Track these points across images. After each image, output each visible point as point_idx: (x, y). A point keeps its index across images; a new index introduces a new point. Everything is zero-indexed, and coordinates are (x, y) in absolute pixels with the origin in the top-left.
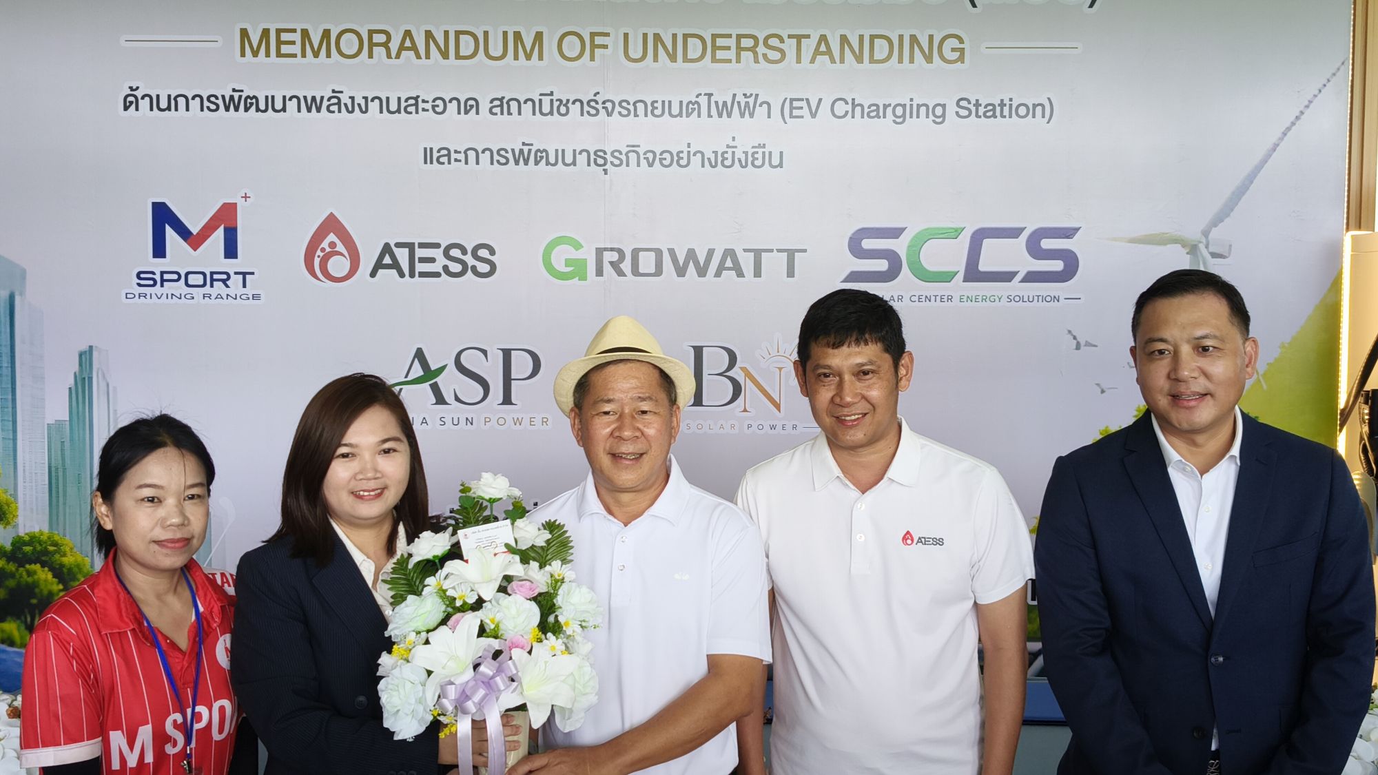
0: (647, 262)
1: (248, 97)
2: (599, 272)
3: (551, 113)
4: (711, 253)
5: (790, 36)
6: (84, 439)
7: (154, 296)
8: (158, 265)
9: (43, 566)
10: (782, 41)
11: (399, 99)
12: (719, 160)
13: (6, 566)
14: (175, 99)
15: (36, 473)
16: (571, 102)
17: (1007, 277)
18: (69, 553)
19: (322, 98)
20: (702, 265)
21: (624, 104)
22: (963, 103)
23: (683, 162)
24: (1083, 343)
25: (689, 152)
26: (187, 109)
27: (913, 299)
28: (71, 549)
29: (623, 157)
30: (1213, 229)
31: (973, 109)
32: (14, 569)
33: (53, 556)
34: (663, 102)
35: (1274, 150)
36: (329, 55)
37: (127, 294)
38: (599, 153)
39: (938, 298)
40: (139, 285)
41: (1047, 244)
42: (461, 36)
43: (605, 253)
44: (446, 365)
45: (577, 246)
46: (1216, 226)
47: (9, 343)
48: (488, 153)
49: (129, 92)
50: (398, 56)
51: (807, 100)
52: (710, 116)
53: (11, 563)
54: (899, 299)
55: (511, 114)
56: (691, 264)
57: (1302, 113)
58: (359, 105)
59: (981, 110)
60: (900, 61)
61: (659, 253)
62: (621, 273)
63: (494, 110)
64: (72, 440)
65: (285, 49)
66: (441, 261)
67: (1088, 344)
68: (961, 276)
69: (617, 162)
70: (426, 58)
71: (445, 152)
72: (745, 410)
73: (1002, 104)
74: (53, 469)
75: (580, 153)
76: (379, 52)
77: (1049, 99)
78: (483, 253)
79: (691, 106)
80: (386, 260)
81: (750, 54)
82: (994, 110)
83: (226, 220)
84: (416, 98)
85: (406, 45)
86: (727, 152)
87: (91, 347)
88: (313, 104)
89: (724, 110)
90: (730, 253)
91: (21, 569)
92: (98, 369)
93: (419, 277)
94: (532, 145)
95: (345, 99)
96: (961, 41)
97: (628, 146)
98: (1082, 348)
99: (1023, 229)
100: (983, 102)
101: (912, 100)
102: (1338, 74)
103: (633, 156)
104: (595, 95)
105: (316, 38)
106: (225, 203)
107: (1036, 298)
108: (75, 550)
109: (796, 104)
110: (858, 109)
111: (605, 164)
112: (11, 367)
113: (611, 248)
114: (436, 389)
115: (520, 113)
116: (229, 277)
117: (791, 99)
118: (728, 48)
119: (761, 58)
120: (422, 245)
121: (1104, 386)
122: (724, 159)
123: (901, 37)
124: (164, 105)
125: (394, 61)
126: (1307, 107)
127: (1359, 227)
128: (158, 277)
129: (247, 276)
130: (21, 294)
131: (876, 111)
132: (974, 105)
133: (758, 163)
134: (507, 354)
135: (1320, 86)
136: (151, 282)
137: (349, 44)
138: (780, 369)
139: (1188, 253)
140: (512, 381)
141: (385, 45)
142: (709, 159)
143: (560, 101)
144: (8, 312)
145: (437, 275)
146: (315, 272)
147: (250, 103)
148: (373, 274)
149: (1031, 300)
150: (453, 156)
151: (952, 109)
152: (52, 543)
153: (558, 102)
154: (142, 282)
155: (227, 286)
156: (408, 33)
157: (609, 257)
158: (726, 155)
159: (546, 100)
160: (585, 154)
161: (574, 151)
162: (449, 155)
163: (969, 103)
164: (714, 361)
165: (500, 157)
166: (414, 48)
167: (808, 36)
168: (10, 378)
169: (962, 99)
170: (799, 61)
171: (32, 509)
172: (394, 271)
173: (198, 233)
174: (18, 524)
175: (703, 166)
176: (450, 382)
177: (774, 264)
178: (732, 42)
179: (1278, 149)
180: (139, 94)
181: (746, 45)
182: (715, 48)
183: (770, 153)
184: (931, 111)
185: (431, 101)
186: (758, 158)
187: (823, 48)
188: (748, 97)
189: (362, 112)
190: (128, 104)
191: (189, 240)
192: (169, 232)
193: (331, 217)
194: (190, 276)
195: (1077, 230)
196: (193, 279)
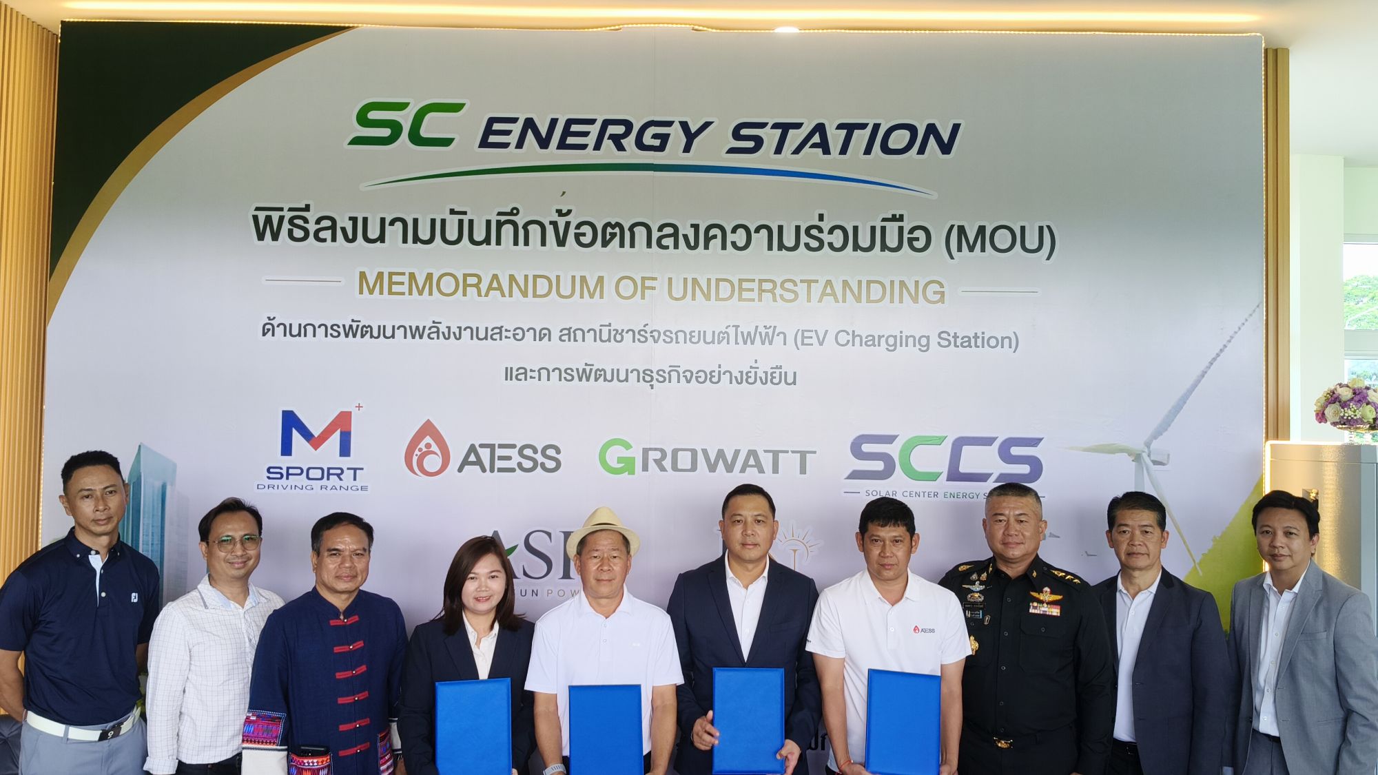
0: (684, 460)
1: (364, 326)
2: (645, 468)
3: (609, 340)
4: (737, 452)
5: (802, 281)
7: (280, 487)
8: (285, 462)
10: (796, 285)
11: (487, 328)
12: (744, 378)
14: (305, 327)
16: (625, 331)
17: (984, 477)
19: (424, 327)
20: (729, 463)
21: (668, 333)
22: (944, 335)
23: (715, 380)
25: (719, 372)
26: (314, 335)
27: (905, 494)
29: (667, 375)
30: (1154, 441)
31: (952, 340)
34: (699, 331)
35: (1203, 376)
36: (431, 294)
37: (258, 484)
38: (646, 372)
39: (926, 494)
40: (269, 478)
41: (1015, 451)
42: (538, 279)
43: (650, 452)
44: (517, 545)
45: (627, 446)
46: (1155, 438)
47: (160, 524)
48: (557, 372)
49: (267, 321)
50: (487, 295)
51: (816, 331)
52: (737, 343)
54: (893, 494)
55: (577, 341)
56: (721, 461)
57: (1225, 346)
58: (454, 333)
59: (959, 341)
60: (892, 301)
61: (694, 453)
62: (663, 469)
63: (563, 338)
65: (395, 288)
66: (517, 458)
68: (945, 476)
69: (661, 379)
70: (510, 297)
71: (523, 371)
73: (976, 337)
75: (632, 372)
76: (472, 291)
77: (1015, 333)
78: (551, 452)
79: (721, 335)
80: (472, 458)
81: (770, 295)
82: (969, 341)
83: (342, 426)
84: (500, 328)
85: (493, 286)
86: (750, 372)
88: (417, 332)
89: (748, 338)
90: (752, 453)
93: (498, 471)
94: (593, 365)
95: (443, 328)
96: (942, 286)
97: (670, 366)
99: (995, 439)
100: (960, 335)
101: (901, 332)
102: (1253, 315)
103: (674, 375)
104: (645, 326)
105: (421, 280)
106: (342, 412)
109: (806, 334)
110: (857, 339)
111: (651, 381)
112: (161, 545)
113: (655, 448)
115: (584, 340)
116: (342, 471)
117: (802, 330)
118: (752, 290)
119: (778, 297)
120: (501, 446)
122: (748, 377)
123: (892, 282)
124: (295, 332)
125: (483, 299)
126: (1229, 341)
127: (1277, 437)
128: (284, 472)
129: (358, 471)
130: (172, 485)
131: (873, 341)
132: (953, 337)
134: (567, 535)
135: (1239, 324)
136: (279, 476)
137: (448, 284)
138: (795, 551)
139: (1133, 461)
142: (736, 377)
143: (617, 331)
144: (161, 498)
145: (513, 470)
146: (413, 469)
147: (366, 331)
148: (460, 470)
150: (529, 374)
151: (934, 340)
153: (615, 332)
154: (271, 476)
155: (341, 479)
156: (495, 277)
157: (653, 455)
158: (749, 374)
159: (605, 330)
160: (635, 372)
161: (627, 370)
162: (525, 373)
163: (949, 335)
165: (566, 375)
166: (500, 288)
167: (817, 281)
169: (942, 332)
170: (809, 300)
172: (478, 467)
173: (318, 436)
175: (731, 383)
176: (520, 559)
177: (789, 463)
178: (755, 285)
179: (1206, 376)
180: (275, 323)
181: (766, 287)
182: (741, 289)
183: (786, 373)
184: (917, 341)
185: (512, 330)
186: (777, 377)
187: (829, 290)
188: (768, 328)
189: (456, 338)
190: (266, 331)
191: (311, 441)
192: (296, 435)
193: (428, 423)
194: (311, 471)
195: (1040, 440)
196: (313, 474)
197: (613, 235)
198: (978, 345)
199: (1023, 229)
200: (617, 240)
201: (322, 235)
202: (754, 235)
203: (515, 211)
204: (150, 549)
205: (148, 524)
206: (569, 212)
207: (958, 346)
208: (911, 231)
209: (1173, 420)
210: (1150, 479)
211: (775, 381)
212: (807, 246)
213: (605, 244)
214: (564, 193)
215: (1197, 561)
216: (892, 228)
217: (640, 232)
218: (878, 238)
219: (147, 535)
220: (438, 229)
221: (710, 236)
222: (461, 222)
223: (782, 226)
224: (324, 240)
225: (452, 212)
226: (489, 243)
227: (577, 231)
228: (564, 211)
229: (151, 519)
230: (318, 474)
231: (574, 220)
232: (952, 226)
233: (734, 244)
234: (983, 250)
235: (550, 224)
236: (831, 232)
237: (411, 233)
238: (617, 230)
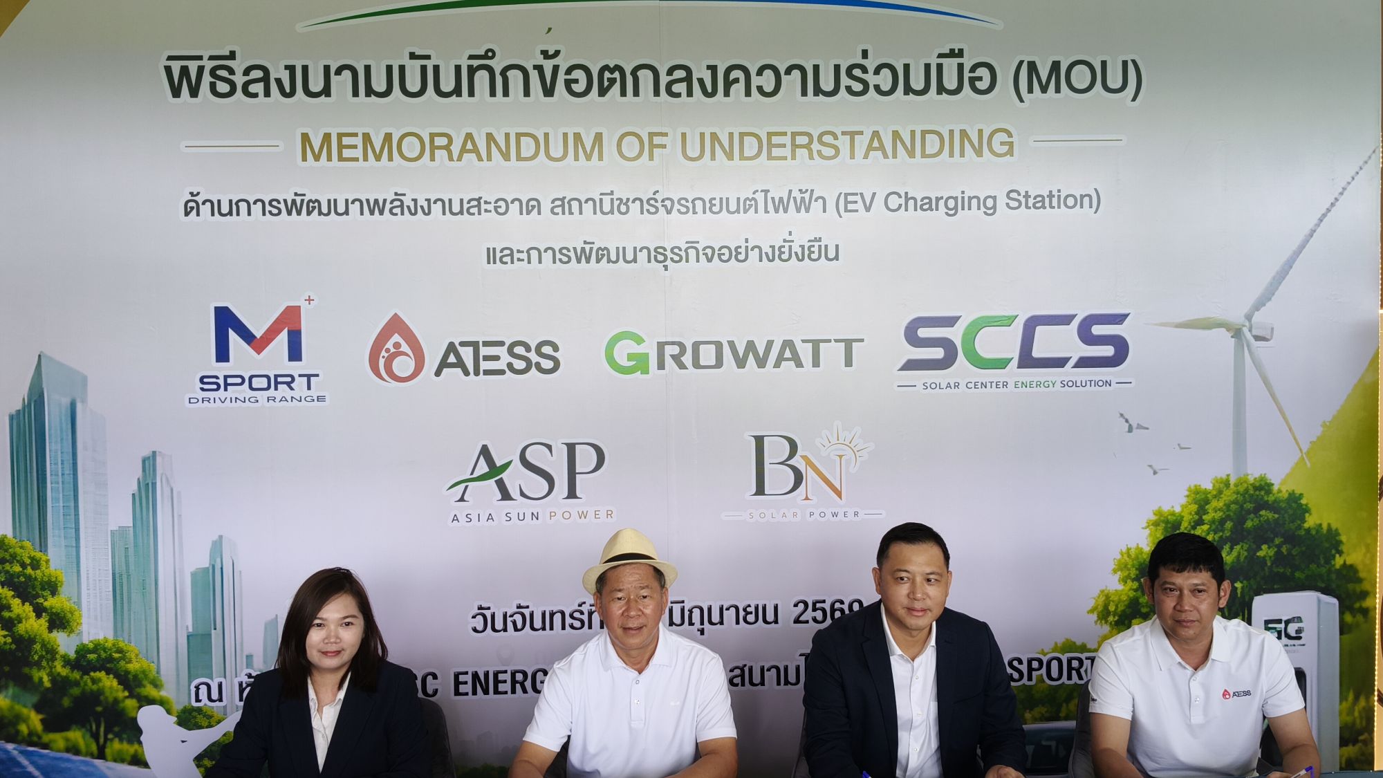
0: (708, 355)
1: (310, 201)
2: (661, 366)
3: (612, 212)
4: (770, 344)
5: (844, 133)
6: (149, 544)
7: (217, 400)
8: (222, 369)
9: (108, 674)
10: (836, 138)
11: (462, 200)
12: (777, 254)
13: (70, 675)
14: (237, 203)
15: (100, 580)
16: (631, 201)
17: (1060, 363)
18: (134, 660)
19: (385, 201)
20: (761, 356)
21: (683, 202)
22: (1014, 195)
23: (741, 257)
24: (1135, 426)
25: (747, 247)
26: (249, 214)
28: (137, 655)
29: (683, 254)
30: (1256, 313)
31: (1023, 200)
32: (78, 677)
33: (118, 663)
34: (721, 199)
35: (1311, 236)
36: (390, 159)
37: (190, 399)
38: (658, 250)
40: (202, 389)
41: (1097, 330)
42: (522, 138)
43: (666, 347)
44: (512, 461)
45: (639, 340)
46: (1258, 310)
47: (71, 450)
48: (550, 252)
49: (190, 197)
50: (459, 159)
51: (862, 194)
52: (767, 211)
53: (76, 671)
54: (955, 386)
55: (573, 214)
56: (751, 355)
57: (1337, 200)
58: (422, 207)
59: (1031, 202)
60: (951, 155)
61: (719, 345)
62: (682, 366)
63: (556, 210)
64: (136, 546)
65: (347, 153)
66: (506, 358)
67: (1140, 427)
68: (1015, 362)
69: (677, 258)
70: (487, 160)
71: (508, 252)
72: (807, 498)
74: (117, 576)
75: (641, 251)
76: (441, 154)
77: (1096, 190)
78: (547, 350)
79: (748, 202)
80: (451, 359)
81: (805, 151)
82: (1043, 201)
83: (290, 322)
84: (478, 200)
85: (467, 148)
86: (784, 247)
87: (154, 453)
88: (376, 207)
89: (781, 205)
90: (788, 344)
91: (86, 677)
92: (162, 474)
93: (484, 374)
94: (593, 243)
95: (408, 201)
96: (1010, 135)
97: (687, 243)
98: (1134, 430)
99: (1074, 316)
100: (1032, 194)
101: (963, 193)
102: (1369, 162)
103: (692, 252)
104: (654, 194)
105: (377, 142)
106: (288, 307)
107: (1088, 383)
108: (140, 656)
109: (850, 198)
110: (911, 203)
111: (665, 261)
112: (74, 474)
113: (672, 342)
114: (501, 485)
115: (581, 213)
116: (293, 379)
117: (845, 194)
118: (784, 146)
119: (815, 154)
120: (486, 344)
121: (1156, 467)
122: (781, 253)
123: (951, 132)
124: (225, 210)
125: (455, 164)
126: (1341, 194)
128: (221, 382)
129: (312, 378)
130: (82, 402)
131: (929, 204)
132: (1024, 197)
133: (814, 256)
134: (571, 448)
135: (1353, 173)
136: (215, 387)
137: (411, 147)
138: (841, 457)
139: (1232, 337)
140: (578, 476)
141: (447, 148)
142: (766, 254)
143: (621, 200)
144: (69, 419)
145: (502, 372)
146: (381, 374)
147: (313, 206)
148: (438, 373)
149: (1084, 385)
150: (516, 255)
151: (1002, 201)
152: (117, 650)
153: (619, 201)
154: (206, 387)
155: (292, 389)
156: (469, 136)
157: (671, 350)
158: (783, 250)
159: (607, 199)
160: (645, 251)
161: (635, 248)
162: (511, 255)
163: (1019, 194)
164: (775, 451)
165: (562, 255)
166: (475, 150)
167: (861, 133)
168: (72, 486)
169: (1012, 191)
170: (852, 157)
171: (96, 618)
172: (459, 370)
173: (261, 337)
174: (82, 632)
175: (761, 260)
176: (516, 477)
177: (832, 354)
178: (787, 140)
179: (1315, 234)
180: (200, 199)
181: (801, 142)
182: (771, 146)
183: (826, 246)
184: (982, 203)
185: (493, 202)
186: (815, 251)
187: (876, 144)
188: (804, 193)
189: (424, 213)
190: (189, 210)
191: (252, 344)
192: (233, 336)
193: (396, 318)
194: (254, 380)
195: (1126, 316)
196: (257, 383)
197: (612, 81)
198: (1053, 205)
199: (1104, 64)
200: (617, 86)
201: (253, 88)
202: (784, 78)
203: (490, 54)
204: (60, 480)
205: (56, 452)
206: (557, 53)
207: (1030, 208)
208: (973, 69)
209: (1277, 289)
210: (1251, 357)
211: (813, 256)
212: (849, 89)
213: (603, 92)
214: (550, 29)
215: (1305, 451)
216: (950, 65)
217: (646, 77)
218: (934, 81)
219: (55, 464)
220: (396, 78)
221: (731, 78)
222: (424, 68)
223: (818, 65)
224: (255, 95)
225: (413, 56)
226: (459, 95)
227: (568, 77)
228: (551, 53)
229: (59, 445)
230: (263, 383)
231: (563, 63)
232: (1021, 63)
233: (760, 89)
234: (1058, 90)
235: (534, 69)
236: (877, 72)
237: (363, 84)
238: (617, 75)
